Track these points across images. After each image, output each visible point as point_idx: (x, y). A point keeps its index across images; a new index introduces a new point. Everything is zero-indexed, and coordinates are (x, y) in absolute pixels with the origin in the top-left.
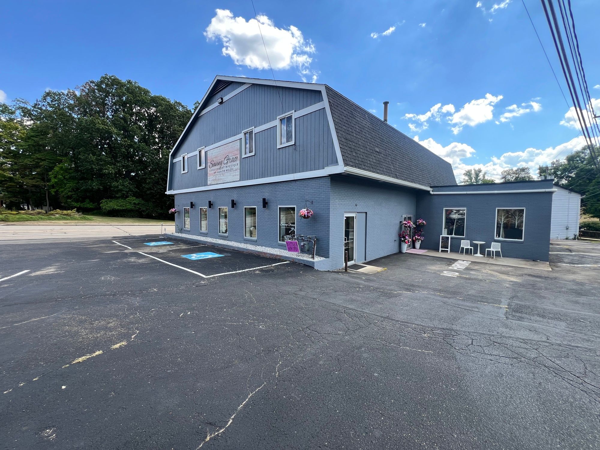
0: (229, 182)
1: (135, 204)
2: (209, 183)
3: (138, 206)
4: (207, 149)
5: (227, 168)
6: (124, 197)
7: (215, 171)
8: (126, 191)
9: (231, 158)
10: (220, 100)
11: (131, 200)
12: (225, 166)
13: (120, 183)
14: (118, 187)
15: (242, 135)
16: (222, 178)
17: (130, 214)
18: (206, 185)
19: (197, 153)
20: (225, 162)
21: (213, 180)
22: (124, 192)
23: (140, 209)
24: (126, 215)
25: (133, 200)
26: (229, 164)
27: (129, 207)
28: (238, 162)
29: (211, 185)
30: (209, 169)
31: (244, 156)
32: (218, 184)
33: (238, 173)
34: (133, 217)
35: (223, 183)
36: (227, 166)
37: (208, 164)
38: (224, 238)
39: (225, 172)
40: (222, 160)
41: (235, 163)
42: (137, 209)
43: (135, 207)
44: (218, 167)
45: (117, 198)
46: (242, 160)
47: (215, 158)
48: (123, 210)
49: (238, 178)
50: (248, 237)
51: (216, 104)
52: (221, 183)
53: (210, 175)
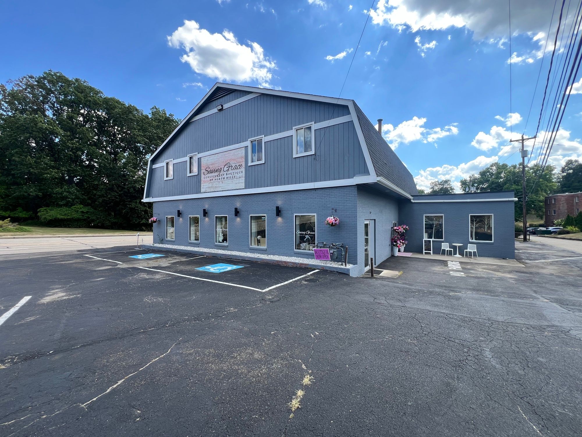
0: (230, 190)
1: (82, 212)
2: (202, 190)
3: (87, 215)
4: (200, 155)
5: (228, 176)
6: (68, 205)
7: (211, 178)
8: (72, 199)
9: (234, 165)
10: (220, 107)
11: (78, 208)
12: (225, 173)
13: (65, 189)
14: (61, 194)
15: (248, 143)
16: (220, 185)
17: (76, 224)
18: (200, 192)
19: (187, 159)
20: (226, 169)
21: (209, 188)
22: (70, 199)
23: (89, 218)
24: (71, 225)
25: (81, 208)
26: (230, 171)
27: (76, 216)
28: (243, 169)
29: (206, 192)
30: (203, 176)
31: (250, 164)
32: (215, 192)
33: (243, 180)
34: (80, 227)
35: (223, 191)
36: (228, 173)
37: (202, 171)
38: (223, 248)
39: (225, 179)
40: (221, 167)
41: (238, 171)
42: (85, 218)
43: (83, 216)
44: (216, 174)
45: (61, 206)
46: (248, 168)
47: (212, 164)
48: (68, 220)
49: (243, 185)
50: (255, 246)
51: (215, 110)
52: (220, 191)
53: (205, 182)
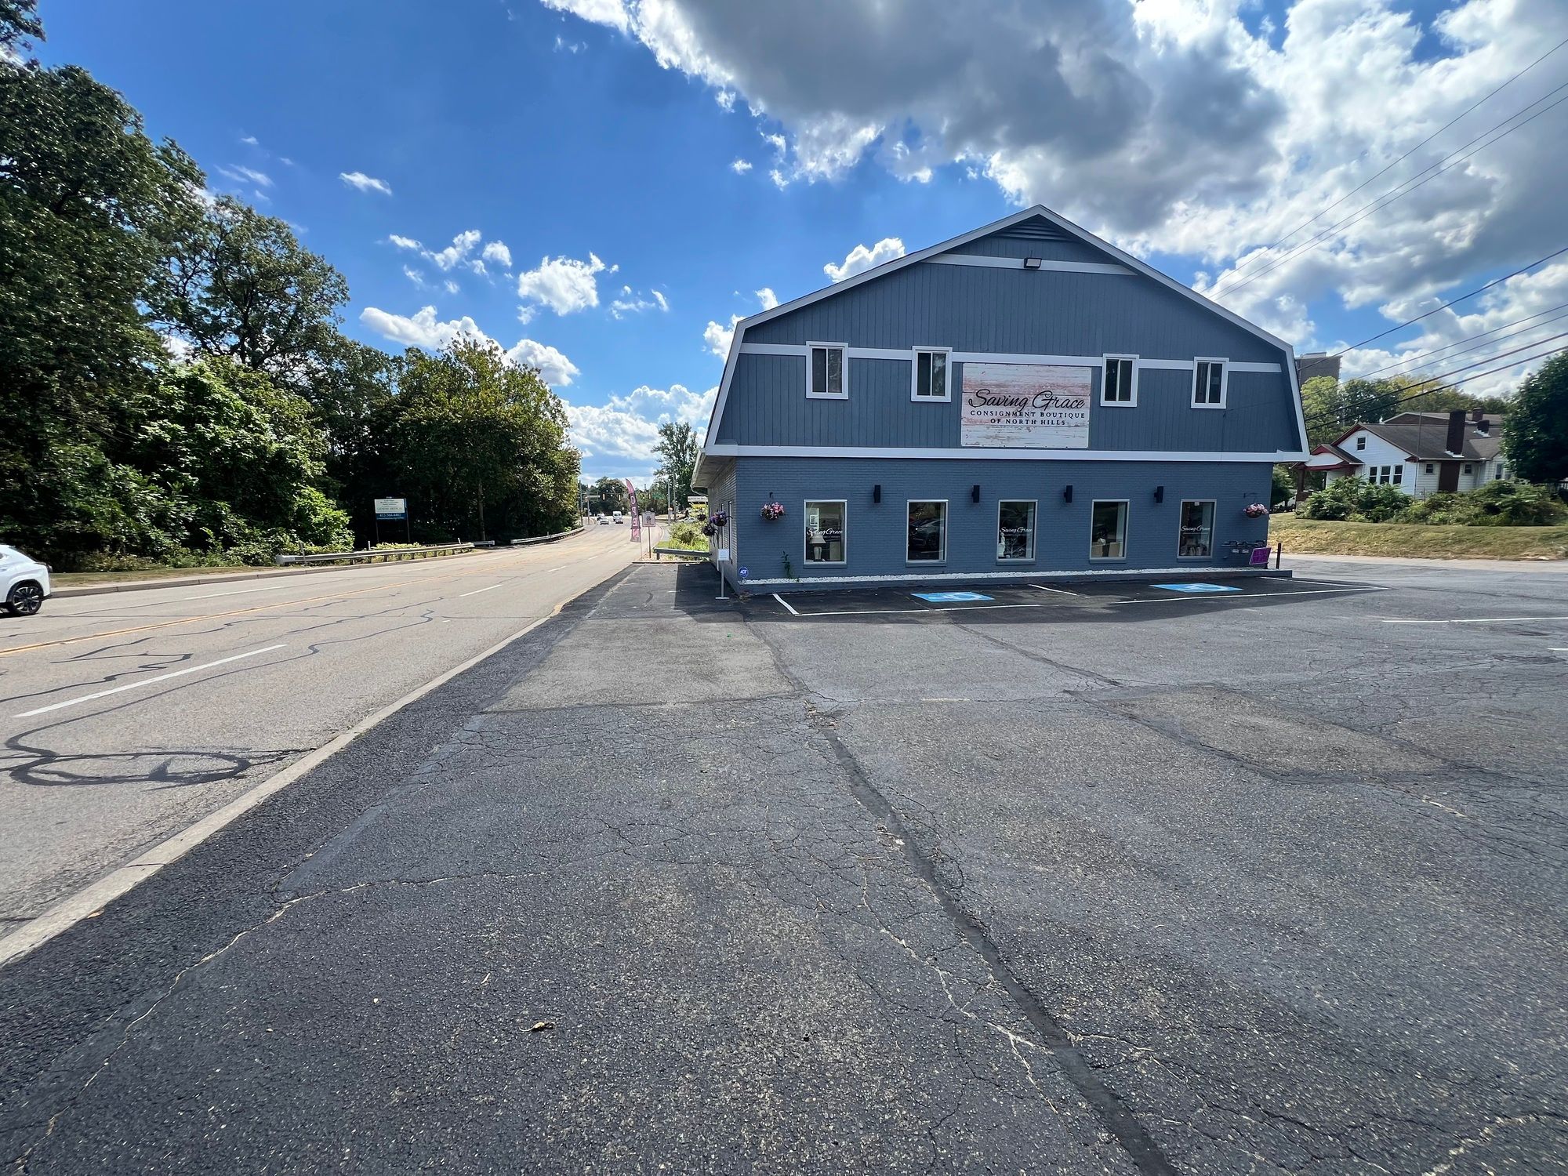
2: (964, 442)
4: (959, 357)
5: (1045, 418)
7: (993, 417)
9: (1062, 399)
10: (1035, 263)
12: (1038, 411)
15: (1100, 362)
16: (1020, 435)
18: (957, 445)
19: (913, 356)
20: (1039, 402)
21: (987, 437)
26: (1052, 410)
28: (1086, 411)
29: (978, 448)
30: (966, 409)
31: (1103, 403)
32: (1006, 448)
33: (1085, 432)
35: (1028, 448)
36: (1045, 412)
37: (964, 397)
38: (1022, 568)
39: (1038, 423)
40: (1026, 396)
41: (1073, 411)
44: (1011, 409)
46: (1097, 410)
47: (998, 386)
49: (1083, 442)
50: (1098, 558)
51: (1017, 263)
53: (973, 423)
